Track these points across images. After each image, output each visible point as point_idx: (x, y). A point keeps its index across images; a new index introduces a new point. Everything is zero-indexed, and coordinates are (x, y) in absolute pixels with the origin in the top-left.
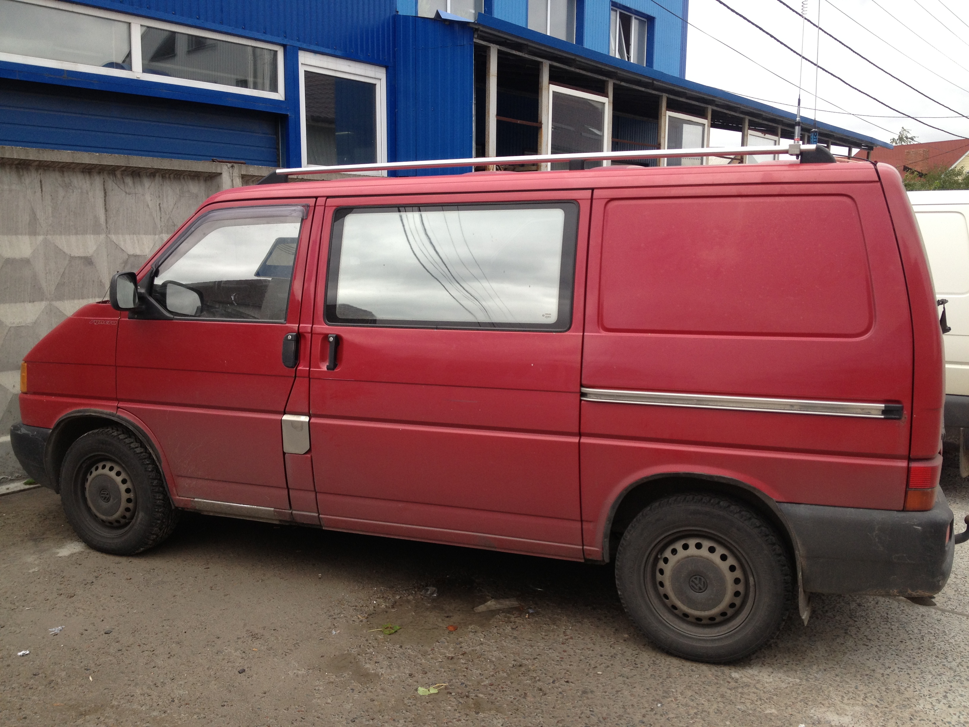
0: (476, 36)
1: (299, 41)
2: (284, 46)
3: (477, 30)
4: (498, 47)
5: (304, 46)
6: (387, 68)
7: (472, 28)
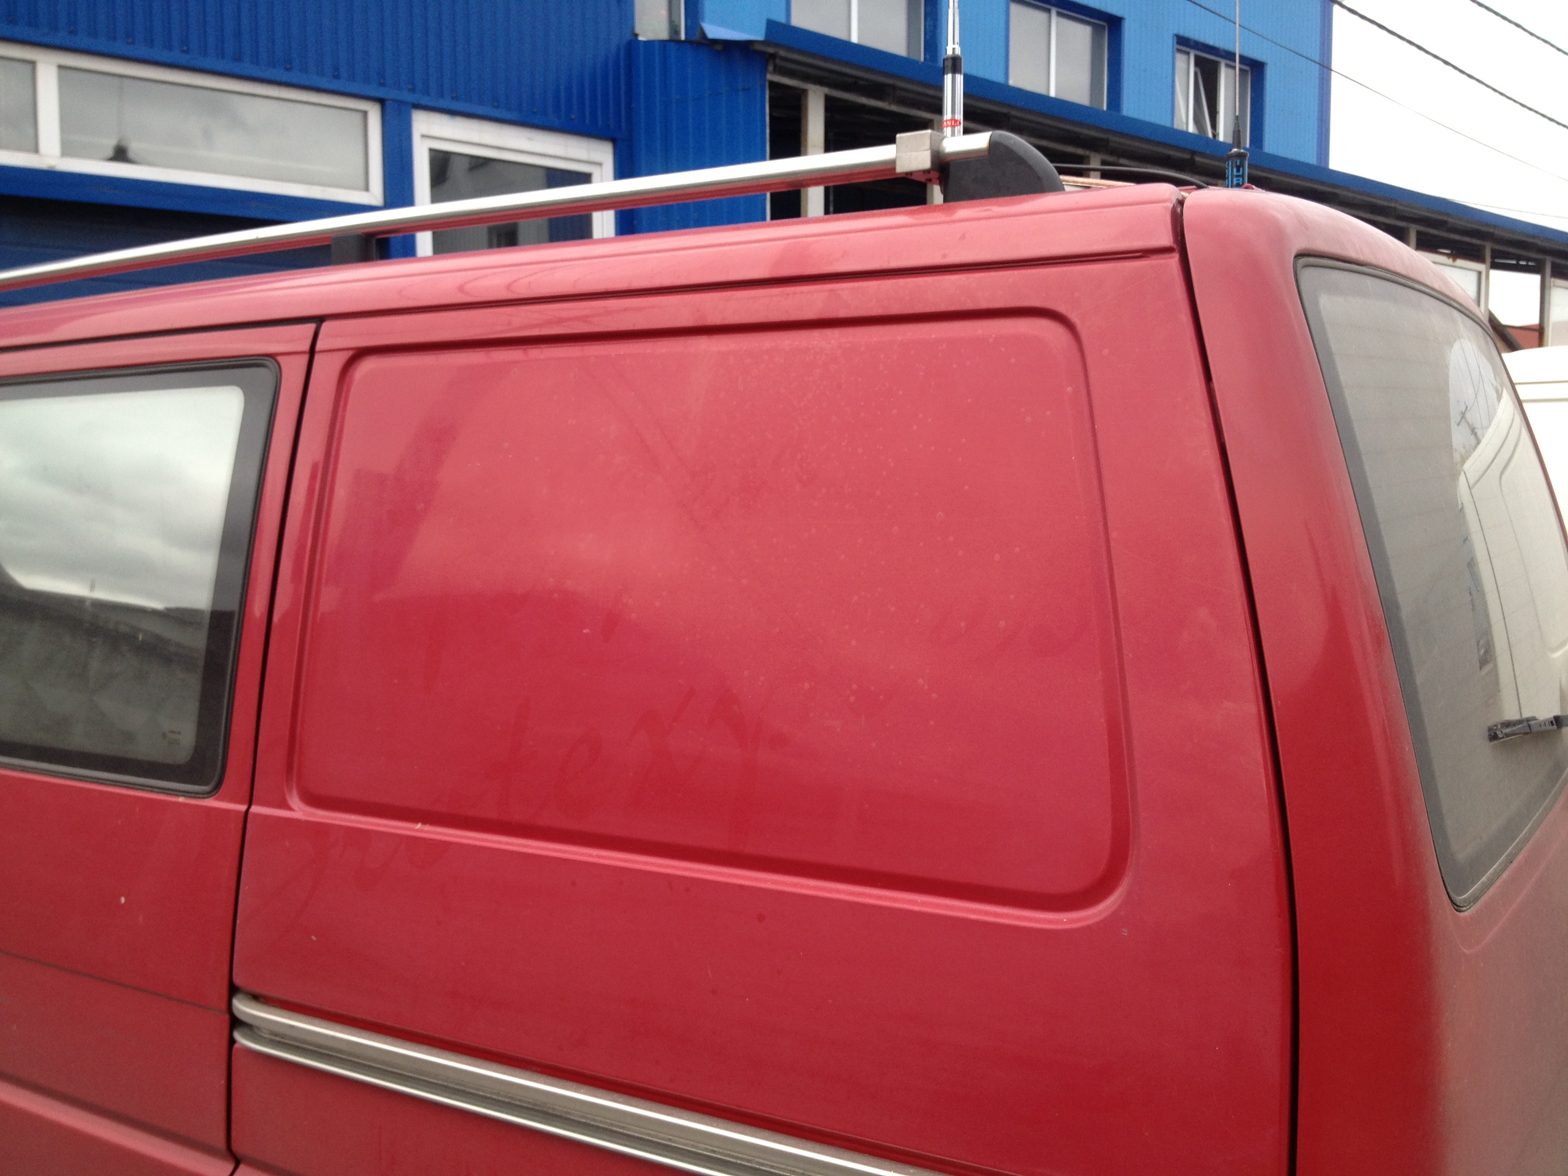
0: (771, 68)
1: (413, 90)
2: (381, 101)
3: (773, 56)
4: (826, 90)
5: (424, 101)
6: (614, 141)
7: (763, 53)
